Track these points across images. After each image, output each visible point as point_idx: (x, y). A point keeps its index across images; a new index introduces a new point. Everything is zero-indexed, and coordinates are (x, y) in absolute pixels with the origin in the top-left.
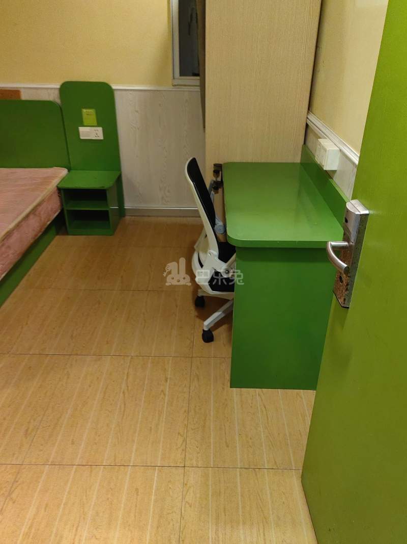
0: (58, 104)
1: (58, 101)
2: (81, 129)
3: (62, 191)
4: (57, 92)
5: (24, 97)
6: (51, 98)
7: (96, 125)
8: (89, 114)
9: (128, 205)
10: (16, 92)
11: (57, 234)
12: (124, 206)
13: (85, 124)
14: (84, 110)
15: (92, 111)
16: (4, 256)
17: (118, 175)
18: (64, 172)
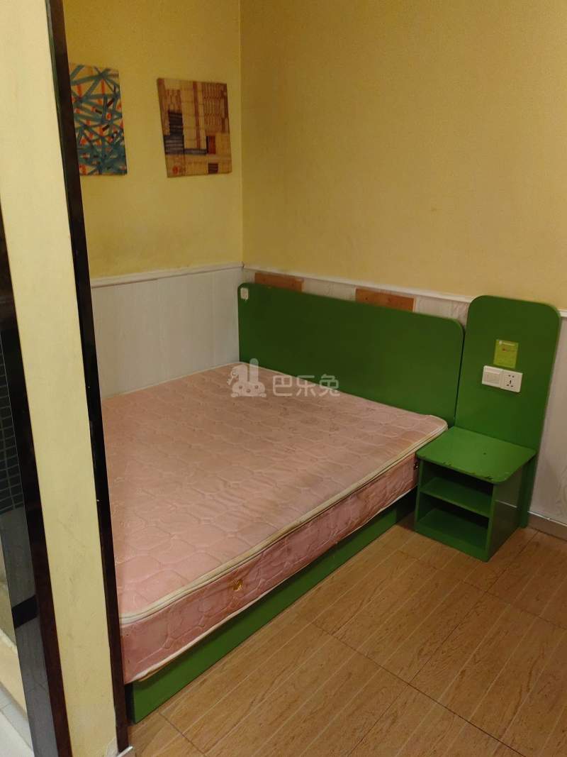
0: (461, 325)
1: (464, 321)
2: (487, 369)
3: (422, 463)
4: (465, 309)
5: (418, 308)
6: (454, 316)
7: (513, 367)
8: (506, 349)
9: (535, 510)
10: (409, 301)
11: (397, 522)
12: (528, 508)
13: (495, 363)
14: (501, 342)
15: (513, 346)
16: (274, 565)
17: (533, 455)
18: (439, 427)
